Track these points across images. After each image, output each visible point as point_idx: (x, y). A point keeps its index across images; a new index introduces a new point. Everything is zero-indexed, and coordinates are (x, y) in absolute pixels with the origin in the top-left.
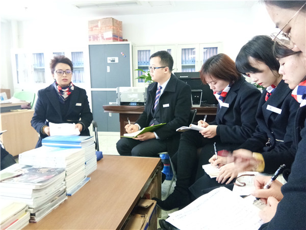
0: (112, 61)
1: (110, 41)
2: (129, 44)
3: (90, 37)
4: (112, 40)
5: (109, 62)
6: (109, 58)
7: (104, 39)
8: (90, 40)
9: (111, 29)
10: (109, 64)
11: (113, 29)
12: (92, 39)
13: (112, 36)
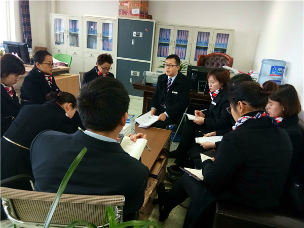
0: (137, 35)
1: (137, 17)
2: (153, 22)
3: (119, 11)
4: (139, 17)
5: (134, 36)
7: (132, 15)
8: (119, 14)
9: (139, 7)
10: (134, 38)
11: (141, 6)
12: (121, 13)
13: (139, 13)
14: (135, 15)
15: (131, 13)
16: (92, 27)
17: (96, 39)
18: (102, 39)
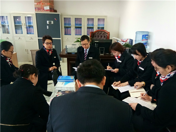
0: (49, 23)
1: (48, 11)
2: (59, 14)
3: (35, 8)
4: (49, 11)
5: (48, 23)
6: (48, 21)
7: (45, 10)
8: (36, 10)
9: (49, 5)
10: (48, 25)
11: (50, 5)
12: (37, 10)
13: (49, 9)
14: (46, 10)
15: (44, 9)
16: (18, 20)
17: (22, 27)
18: (26, 27)
